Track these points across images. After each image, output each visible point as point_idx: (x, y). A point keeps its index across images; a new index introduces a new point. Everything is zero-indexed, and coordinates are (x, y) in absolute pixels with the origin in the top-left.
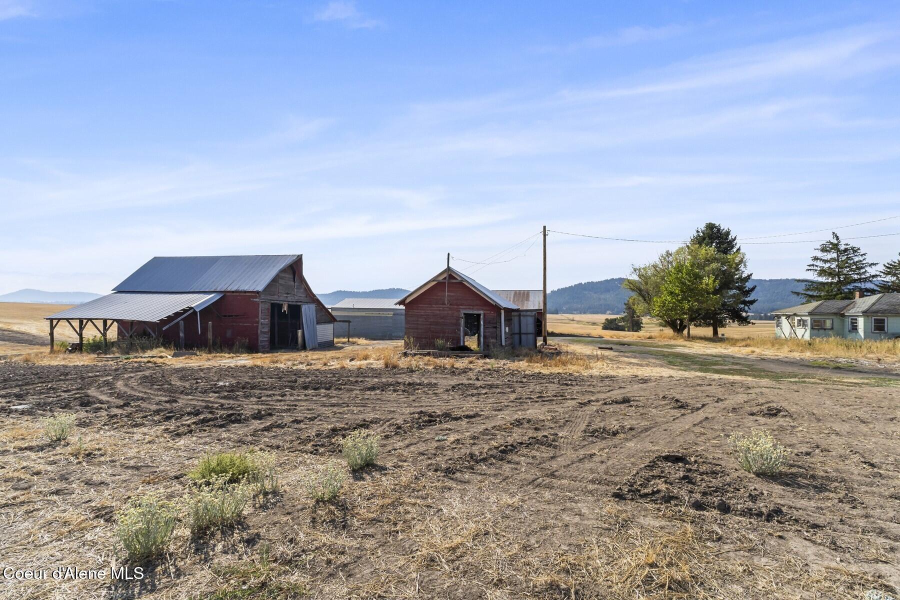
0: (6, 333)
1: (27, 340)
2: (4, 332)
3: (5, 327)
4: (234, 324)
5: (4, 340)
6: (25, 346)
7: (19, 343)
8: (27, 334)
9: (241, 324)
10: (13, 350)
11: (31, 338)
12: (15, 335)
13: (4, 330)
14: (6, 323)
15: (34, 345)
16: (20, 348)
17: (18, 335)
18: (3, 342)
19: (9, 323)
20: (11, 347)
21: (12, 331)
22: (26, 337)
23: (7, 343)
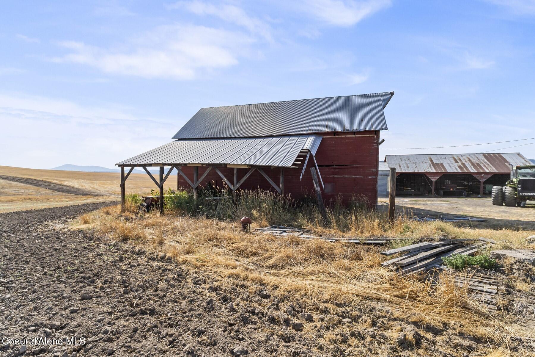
0: (60, 186)
1: (73, 191)
2: (59, 186)
3: (60, 183)
4: (336, 176)
5: (59, 191)
6: (73, 196)
7: (69, 193)
8: (73, 188)
9: (346, 176)
10: (66, 198)
11: (75, 190)
12: (66, 188)
13: (59, 185)
14: (60, 180)
15: (78, 194)
16: (70, 197)
17: (68, 188)
18: (59, 193)
19: (62, 180)
20: (64, 196)
21: (64, 185)
22: (73, 190)
23: (62, 193)
